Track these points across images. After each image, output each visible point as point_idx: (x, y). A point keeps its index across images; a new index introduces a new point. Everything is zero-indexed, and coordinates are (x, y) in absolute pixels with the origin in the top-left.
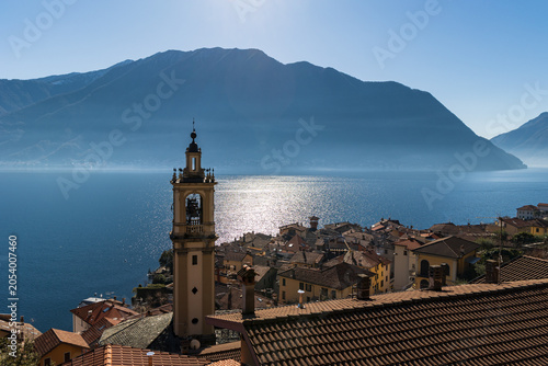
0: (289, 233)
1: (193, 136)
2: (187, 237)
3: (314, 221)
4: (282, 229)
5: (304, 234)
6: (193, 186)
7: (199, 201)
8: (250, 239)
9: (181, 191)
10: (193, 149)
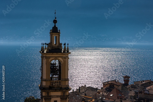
0: (110, 86)
1: (55, 22)
2: (51, 88)
3: (127, 79)
4: (104, 84)
5: (120, 88)
6: (55, 55)
7: (57, 64)
8: (83, 90)
9: (48, 58)
10: (55, 30)
